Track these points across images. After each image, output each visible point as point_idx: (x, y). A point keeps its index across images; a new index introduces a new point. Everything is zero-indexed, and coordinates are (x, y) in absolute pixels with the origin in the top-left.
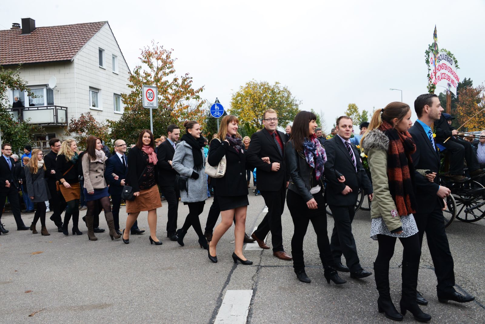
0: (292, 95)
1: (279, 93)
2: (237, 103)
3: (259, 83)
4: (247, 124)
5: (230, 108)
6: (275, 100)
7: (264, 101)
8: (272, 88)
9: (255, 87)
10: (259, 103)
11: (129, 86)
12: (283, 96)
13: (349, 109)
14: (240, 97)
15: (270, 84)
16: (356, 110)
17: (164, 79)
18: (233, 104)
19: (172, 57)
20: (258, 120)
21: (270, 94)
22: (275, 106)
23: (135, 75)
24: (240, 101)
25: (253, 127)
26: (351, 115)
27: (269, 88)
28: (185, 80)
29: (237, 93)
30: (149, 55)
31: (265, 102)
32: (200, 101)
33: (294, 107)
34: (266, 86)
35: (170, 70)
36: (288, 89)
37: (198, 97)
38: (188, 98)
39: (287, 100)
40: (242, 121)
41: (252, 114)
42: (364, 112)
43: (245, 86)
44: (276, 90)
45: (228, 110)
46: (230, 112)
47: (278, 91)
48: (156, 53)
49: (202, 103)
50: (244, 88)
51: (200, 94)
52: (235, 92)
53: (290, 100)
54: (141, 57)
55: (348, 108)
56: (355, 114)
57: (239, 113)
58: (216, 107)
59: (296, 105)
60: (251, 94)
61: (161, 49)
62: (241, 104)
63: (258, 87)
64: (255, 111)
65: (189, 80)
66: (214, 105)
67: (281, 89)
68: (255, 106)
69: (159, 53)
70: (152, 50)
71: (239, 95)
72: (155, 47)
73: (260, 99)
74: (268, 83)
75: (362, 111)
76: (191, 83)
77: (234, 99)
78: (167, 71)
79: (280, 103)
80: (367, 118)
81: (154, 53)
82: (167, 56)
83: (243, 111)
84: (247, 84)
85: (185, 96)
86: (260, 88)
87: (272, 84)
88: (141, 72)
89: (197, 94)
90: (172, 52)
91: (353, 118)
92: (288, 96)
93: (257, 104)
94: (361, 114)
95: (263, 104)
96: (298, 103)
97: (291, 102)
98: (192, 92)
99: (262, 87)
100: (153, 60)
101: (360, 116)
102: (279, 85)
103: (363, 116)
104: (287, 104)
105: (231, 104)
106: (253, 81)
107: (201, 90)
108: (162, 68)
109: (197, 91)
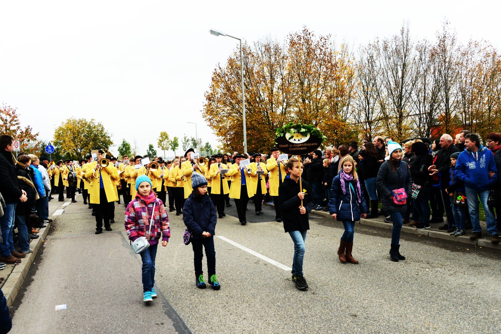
0: (105, 129)
1: (94, 128)
2: (59, 136)
3: (77, 120)
4: (68, 154)
5: (54, 140)
6: (91, 134)
7: (82, 133)
8: (88, 123)
9: (74, 123)
10: (78, 136)
12: (98, 130)
13: (162, 136)
14: (62, 131)
15: (87, 120)
16: (167, 137)
17: (12, 128)
18: (56, 136)
19: (17, 113)
20: (77, 149)
21: (87, 128)
22: (91, 138)
24: (62, 134)
25: (73, 155)
26: (162, 141)
27: (86, 124)
28: (27, 130)
29: (59, 127)
31: (83, 135)
32: (37, 143)
33: (107, 139)
34: (84, 122)
35: (17, 122)
36: (102, 124)
37: (35, 139)
38: (29, 141)
39: (101, 133)
40: (64, 150)
41: (73, 145)
42: (175, 138)
43: (66, 122)
44: (91, 126)
46: (53, 143)
47: (94, 126)
48: (5, 110)
49: (39, 143)
50: (65, 124)
51: (37, 137)
52: (57, 127)
53: (104, 133)
55: (160, 135)
56: (166, 140)
57: (62, 144)
58: (49, 147)
59: (108, 137)
60: (70, 129)
61: (8, 108)
62: (63, 136)
63: (77, 122)
64: (74, 143)
65: (29, 130)
66: (48, 146)
67: (96, 124)
68: (75, 138)
69: (7, 110)
71: (61, 129)
72: (4, 106)
73: (79, 132)
74: (85, 120)
75: (174, 138)
76: (31, 131)
77: (56, 133)
78: (14, 123)
79: (96, 136)
80: (178, 143)
81: (4, 110)
82: (13, 113)
83: (65, 142)
84: (67, 120)
85: (27, 139)
86: (78, 123)
87: (88, 121)
89: (35, 137)
90: (16, 109)
91: (165, 144)
92: (102, 130)
93: (76, 137)
94: (173, 140)
95: (81, 136)
96: (109, 135)
97: (105, 135)
98: (32, 137)
99: (80, 123)
100: (4, 116)
101: (171, 142)
102: (93, 121)
103: (174, 142)
104: (101, 136)
105: (54, 136)
106: (73, 118)
107: (37, 135)
108: (11, 121)
109: (35, 136)
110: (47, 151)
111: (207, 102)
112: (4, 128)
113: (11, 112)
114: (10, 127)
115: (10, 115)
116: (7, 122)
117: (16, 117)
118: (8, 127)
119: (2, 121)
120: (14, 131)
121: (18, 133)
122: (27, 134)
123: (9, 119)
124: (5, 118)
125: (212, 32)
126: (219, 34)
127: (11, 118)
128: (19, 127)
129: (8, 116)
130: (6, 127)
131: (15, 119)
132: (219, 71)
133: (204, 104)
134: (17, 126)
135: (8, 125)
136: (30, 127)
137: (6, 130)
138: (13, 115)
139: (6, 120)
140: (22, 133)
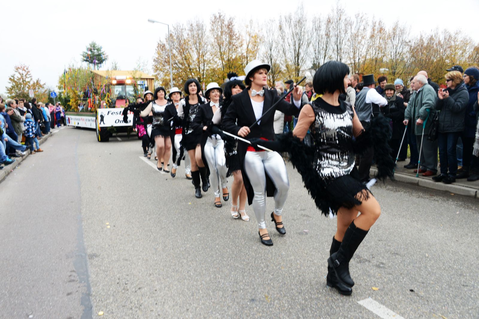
11: (9, 82)
17: (27, 80)
18: (60, 82)
19: (30, 69)
23: (12, 78)
28: (37, 82)
30: (17, 69)
35: (30, 76)
37: (44, 87)
38: (39, 89)
45: (57, 86)
46: (58, 87)
49: (46, 91)
51: (45, 86)
54: (14, 69)
58: (53, 93)
61: (24, 66)
69: (23, 67)
70: (20, 67)
72: (21, 64)
76: (40, 82)
77: (60, 79)
78: (28, 76)
82: (27, 69)
88: (16, 77)
90: (29, 66)
98: (41, 86)
100: (21, 71)
105: (58, 82)
107: (45, 84)
108: (26, 75)
109: (43, 85)
110: (52, 96)
111: (154, 63)
112: (22, 80)
113: (25, 69)
114: (25, 79)
115: (25, 70)
116: (24, 76)
117: (29, 72)
118: (24, 79)
119: (20, 75)
120: (29, 82)
121: (32, 83)
122: (37, 84)
123: (24, 73)
124: (22, 73)
125: (149, 21)
126: (153, 22)
127: (26, 73)
128: (31, 79)
129: (24, 72)
130: (23, 79)
131: (29, 73)
132: (160, 43)
133: (152, 65)
134: (30, 78)
135: (24, 78)
136: (40, 79)
137: (23, 81)
138: (27, 71)
139: (23, 74)
140: (34, 83)
